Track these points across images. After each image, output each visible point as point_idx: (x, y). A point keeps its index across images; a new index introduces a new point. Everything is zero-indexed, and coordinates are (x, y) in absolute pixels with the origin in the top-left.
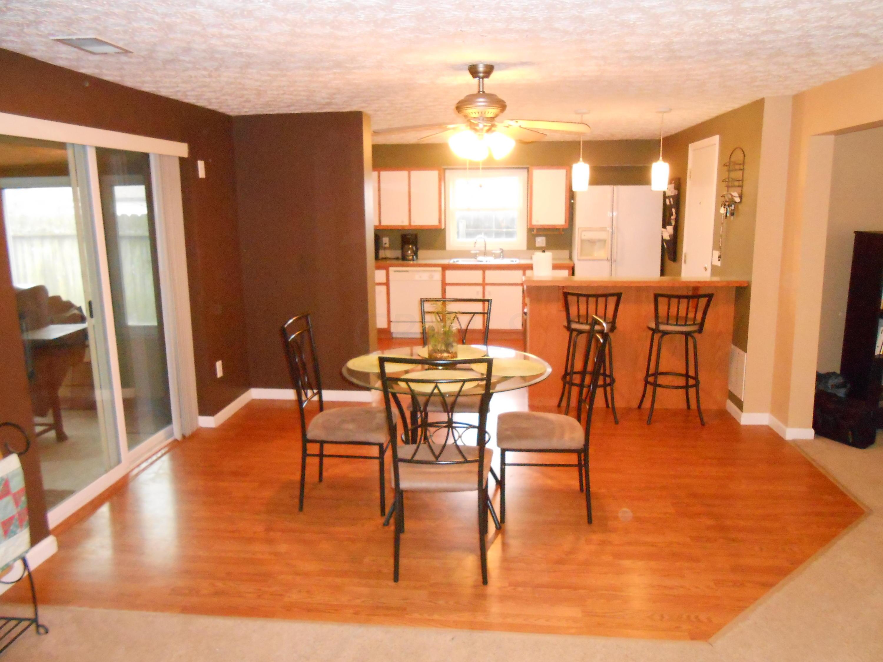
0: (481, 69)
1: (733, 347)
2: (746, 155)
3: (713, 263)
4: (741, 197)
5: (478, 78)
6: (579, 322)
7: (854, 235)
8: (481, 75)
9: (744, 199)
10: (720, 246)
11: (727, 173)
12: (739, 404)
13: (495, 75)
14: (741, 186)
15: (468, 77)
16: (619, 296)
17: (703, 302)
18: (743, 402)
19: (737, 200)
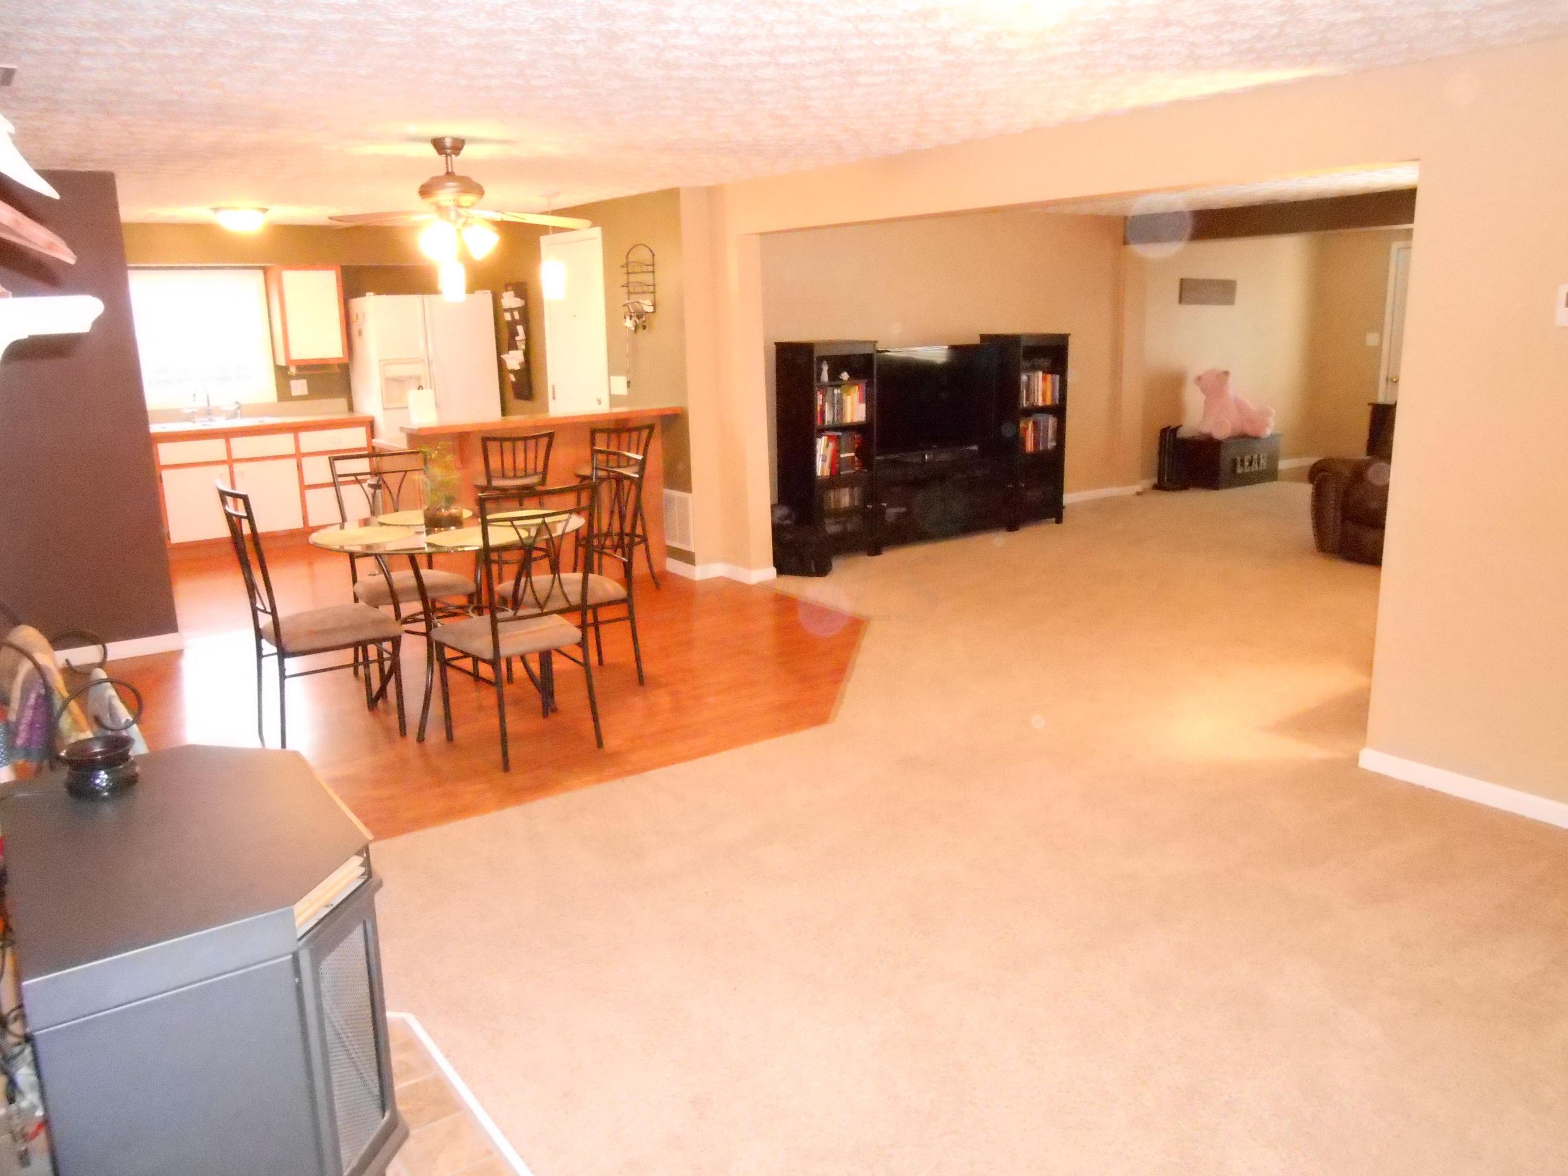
0: (448, 143)
1: (667, 492)
2: (655, 254)
3: (613, 392)
4: (654, 305)
5: (445, 155)
6: (504, 476)
7: (774, 346)
8: (449, 151)
9: (658, 309)
10: (628, 368)
11: (625, 276)
12: (688, 557)
13: (467, 151)
14: (654, 292)
15: (430, 151)
16: (551, 436)
17: (645, 433)
18: (694, 553)
19: (650, 309)
